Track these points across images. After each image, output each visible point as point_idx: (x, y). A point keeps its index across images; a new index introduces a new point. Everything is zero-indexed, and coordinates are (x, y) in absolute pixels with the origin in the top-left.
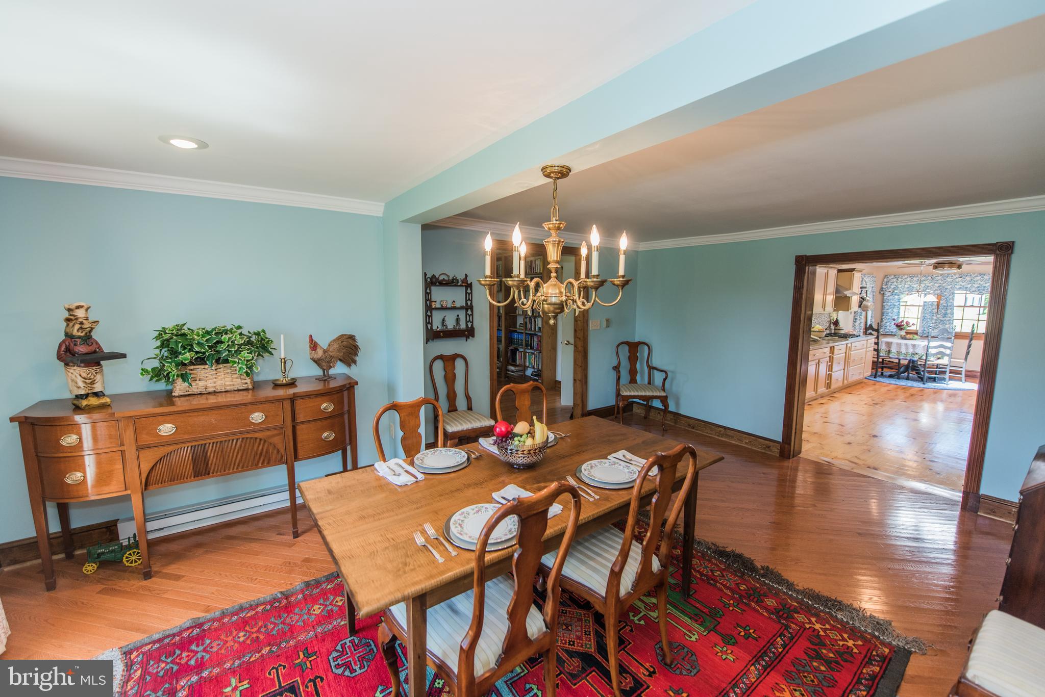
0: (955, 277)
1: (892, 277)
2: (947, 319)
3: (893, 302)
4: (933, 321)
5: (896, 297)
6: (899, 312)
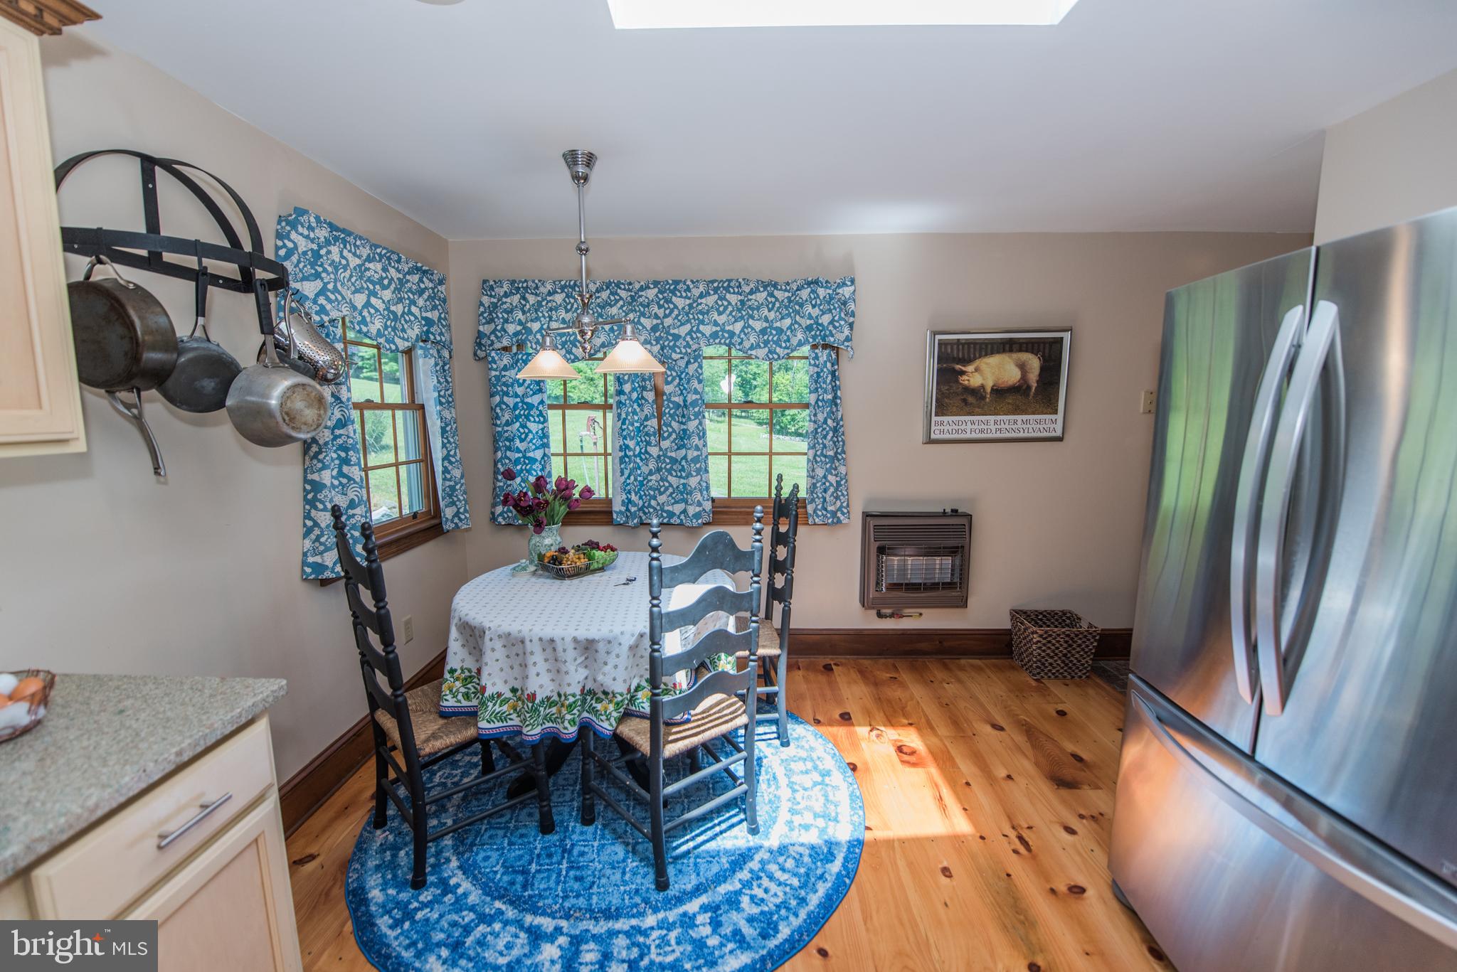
0: (696, 292)
1: (507, 286)
2: (692, 454)
3: (520, 390)
4: (652, 465)
6: (545, 435)
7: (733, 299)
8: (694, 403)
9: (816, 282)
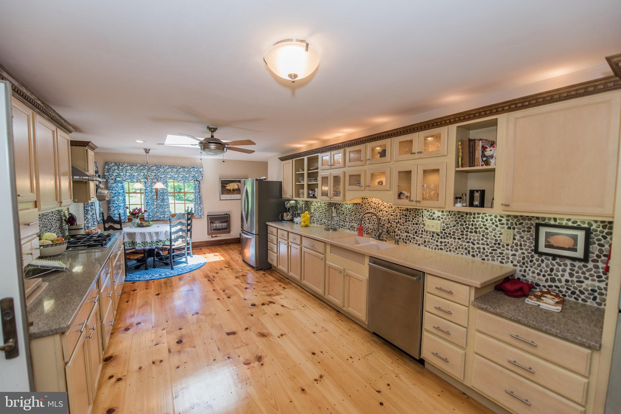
0: (166, 168)
1: (113, 164)
3: (117, 189)
4: (155, 206)
5: (120, 185)
6: (124, 199)
7: (175, 170)
8: (166, 192)
9: (194, 167)
